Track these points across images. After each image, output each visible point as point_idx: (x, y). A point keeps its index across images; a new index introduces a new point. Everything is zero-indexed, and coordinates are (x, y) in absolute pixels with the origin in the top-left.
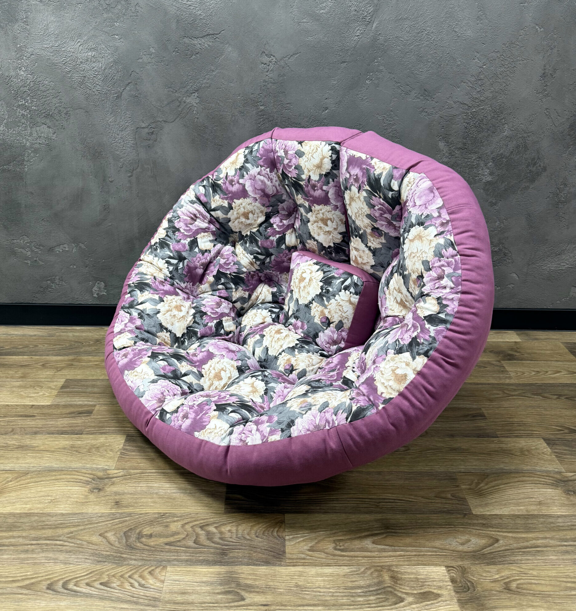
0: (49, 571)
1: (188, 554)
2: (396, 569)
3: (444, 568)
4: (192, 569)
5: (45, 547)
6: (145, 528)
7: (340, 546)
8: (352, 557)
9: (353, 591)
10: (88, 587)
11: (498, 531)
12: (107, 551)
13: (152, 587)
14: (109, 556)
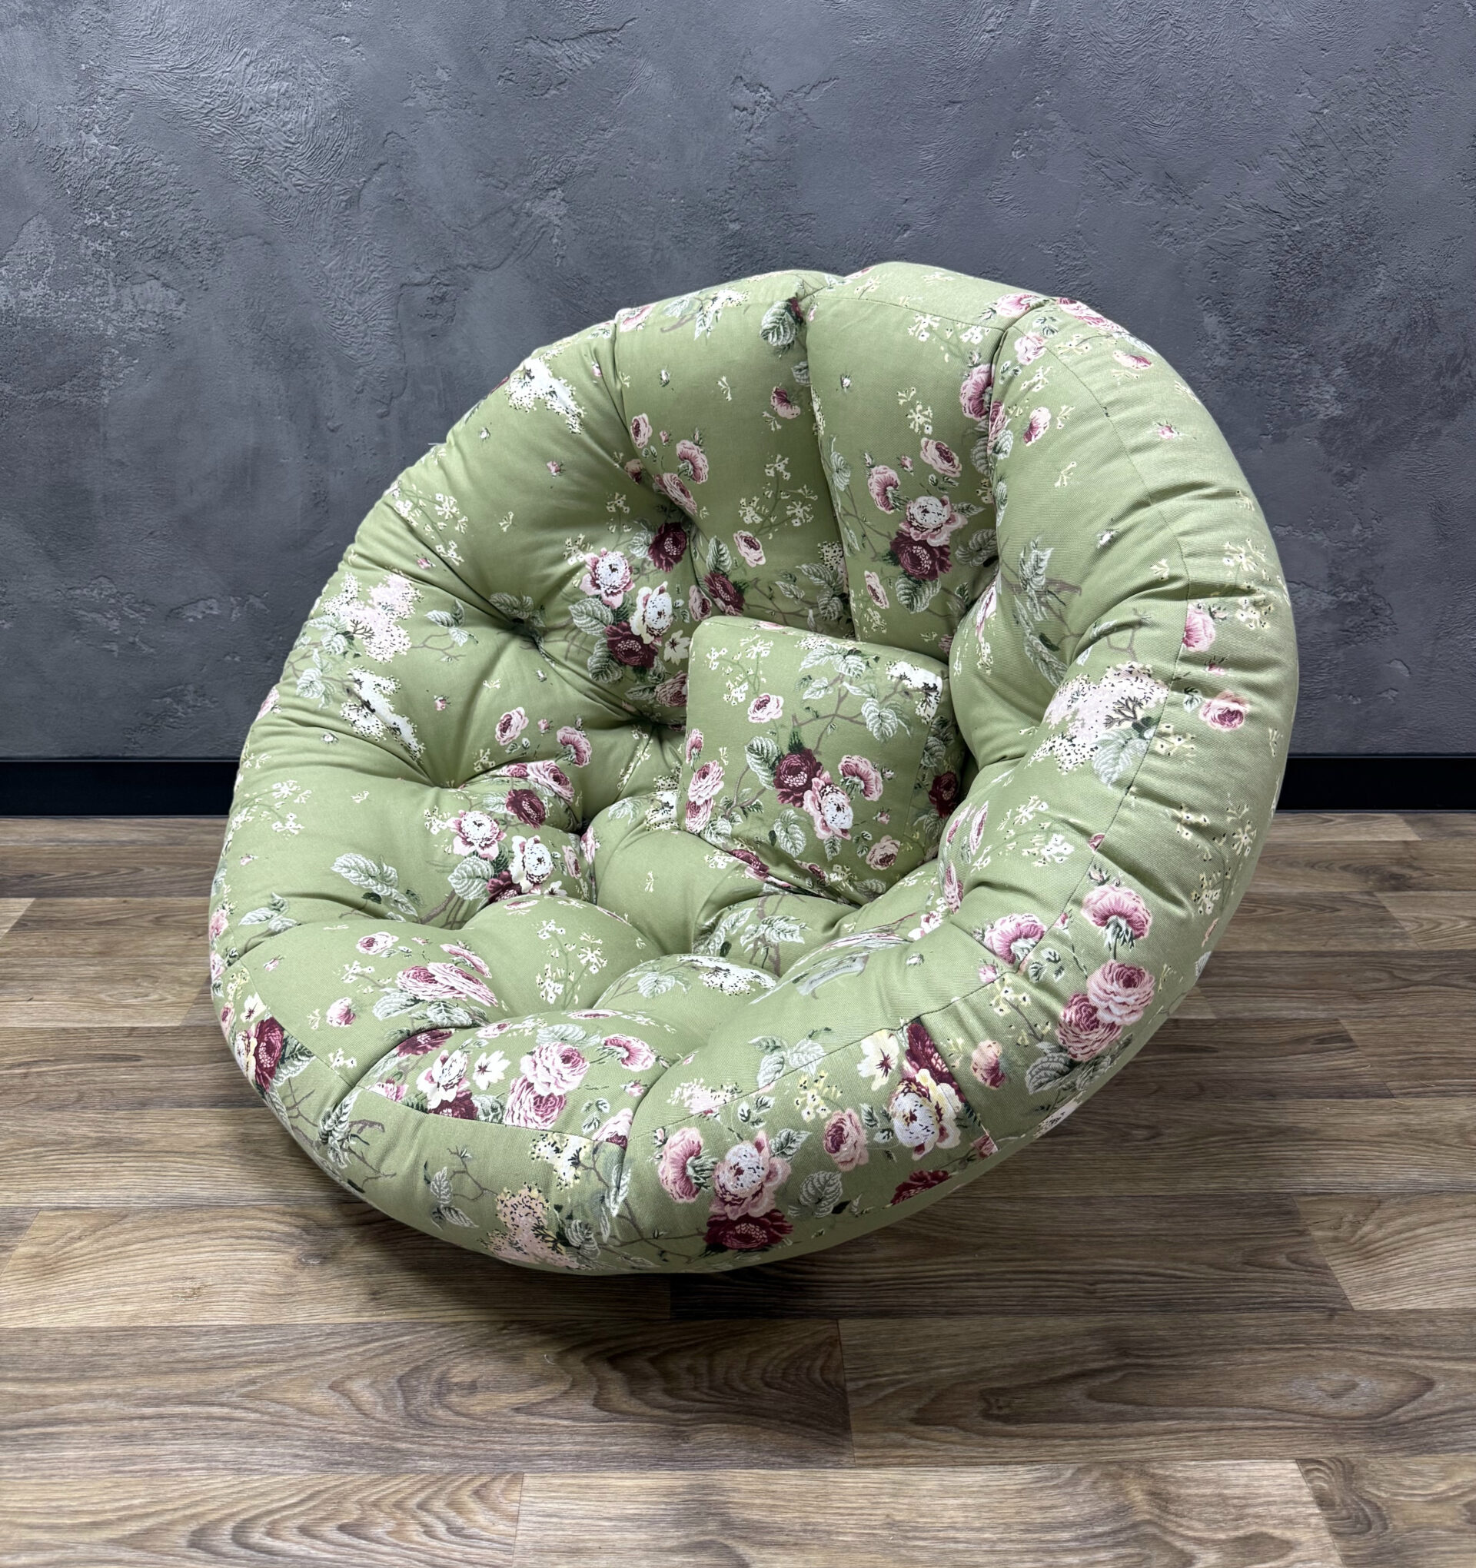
0: (193, 1493)
1: (579, 1439)
2: (1160, 1472)
3: (1295, 1466)
4: (595, 1479)
5: (179, 1424)
6: (456, 1365)
7: (1000, 1408)
8: (1035, 1437)
9: (1049, 1537)
10: (308, 1540)
11: (1429, 1358)
12: (356, 1434)
13: (486, 1535)
14: (359, 1446)
